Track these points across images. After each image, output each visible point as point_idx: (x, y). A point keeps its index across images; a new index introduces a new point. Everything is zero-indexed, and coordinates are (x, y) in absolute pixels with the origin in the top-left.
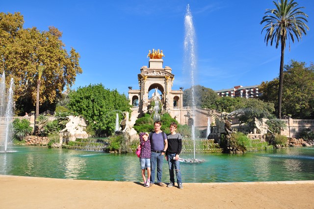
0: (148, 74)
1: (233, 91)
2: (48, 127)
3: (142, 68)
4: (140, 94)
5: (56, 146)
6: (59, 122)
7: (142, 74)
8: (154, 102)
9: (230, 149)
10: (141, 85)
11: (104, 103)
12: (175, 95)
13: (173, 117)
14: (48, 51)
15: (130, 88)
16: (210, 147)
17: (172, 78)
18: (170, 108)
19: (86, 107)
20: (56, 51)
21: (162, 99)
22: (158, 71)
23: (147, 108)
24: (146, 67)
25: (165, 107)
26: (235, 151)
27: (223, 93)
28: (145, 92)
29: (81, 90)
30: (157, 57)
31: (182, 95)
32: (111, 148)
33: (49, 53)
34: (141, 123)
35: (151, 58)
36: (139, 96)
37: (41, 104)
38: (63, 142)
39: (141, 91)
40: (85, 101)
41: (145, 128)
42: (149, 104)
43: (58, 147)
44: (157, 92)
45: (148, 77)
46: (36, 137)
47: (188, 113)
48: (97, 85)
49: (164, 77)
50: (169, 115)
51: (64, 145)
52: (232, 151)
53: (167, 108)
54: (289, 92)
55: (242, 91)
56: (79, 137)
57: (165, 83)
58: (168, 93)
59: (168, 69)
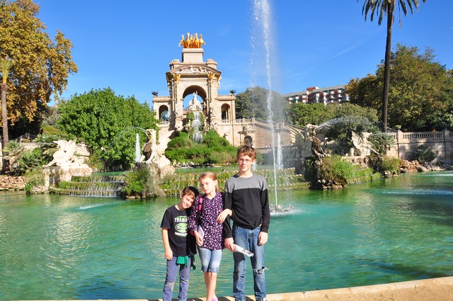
0: (182, 72)
1: (306, 94)
3: (172, 62)
4: (170, 102)
5: (38, 190)
6: (44, 150)
7: (172, 72)
8: (193, 114)
9: (322, 183)
10: (171, 88)
11: (115, 117)
12: (224, 102)
13: (222, 135)
14: (15, 36)
15: (155, 94)
16: (291, 181)
17: (217, 76)
18: (216, 122)
19: (88, 125)
20: (31, 35)
21: (205, 109)
22: (197, 66)
23: (181, 123)
24: (178, 61)
25: (209, 121)
26: (331, 185)
27: (291, 99)
28: (179, 99)
29: (77, 99)
30: (194, 45)
31: (234, 102)
32: (129, 191)
33: (17, 39)
34: (175, 147)
35: (185, 47)
36: (169, 106)
37: (13, 124)
38: (51, 183)
39: (171, 98)
40: (84, 115)
41: (181, 153)
42: (185, 117)
43: (43, 193)
44: (195, 99)
45: (182, 76)
46: (7, 178)
47: (244, 128)
48: (102, 90)
49: (206, 76)
50: (215, 132)
51: (53, 188)
52: (326, 185)
53: (213, 123)
54: (395, 93)
55: (318, 95)
56: (76, 175)
57: (207, 84)
58: (213, 99)
59: (212, 63)
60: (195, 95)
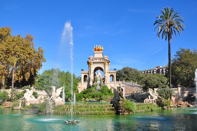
0: (93, 61)
2: (17, 96)
3: (90, 57)
4: (88, 74)
5: (16, 108)
7: (90, 61)
8: (97, 79)
10: (89, 68)
12: (111, 74)
13: (109, 88)
14: (22, 49)
15: (82, 70)
17: (108, 63)
18: (107, 82)
20: (28, 48)
22: (99, 59)
23: (92, 82)
24: (92, 56)
25: (104, 82)
26: (123, 113)
27: (149, 71)
28: (92, 73)
30: (99, 50)
31: (115, 74)
33: (22, 50)
34: (88, 93)
35: (96, 51)
36: (88, 75)
38: (22, 106)
39: (89, 72)
40: (46, 79)
41: (90, 95)
43: (18, 109)
44: (99, 72)
45: (93, 63)
49: (103, 63)
50: (106, 87)
51: (22, 108)
53: (105, 82)
55: (161, 70)
56: (32, 103)
57: (104, 66)
58: (106, 72)
59: (106, 57)
60: (99, 71)
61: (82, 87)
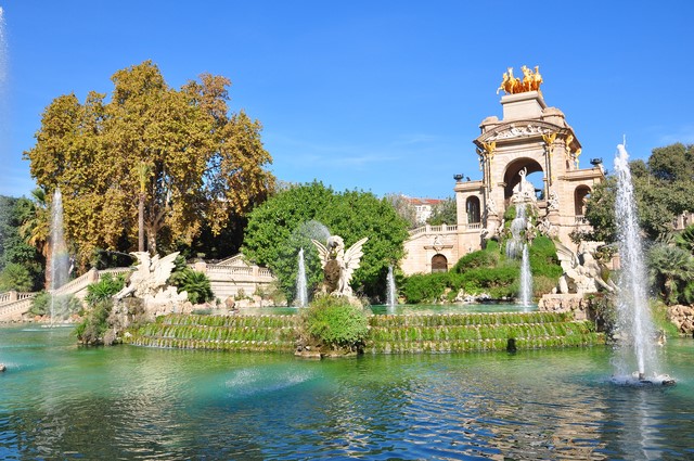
0: (497, 137)
3: (483, 122)
4: (482, 190)
7: (484, 138)
8: (515, 208)
10: (483, 166)
12: (578, 183)
17: (564, 137)
22: (522, 123)
24: (493, 119)
28: (494, 186)
31: (597, 181)
36: (481, 197)
39: (483, 182)
44: (524, 180)
45: (499, 145)
49: (540, 139)
57: (544, 154)
58: (555, 179)
59: (553, 115)
60: (523, 175)
61: (461, 243)
